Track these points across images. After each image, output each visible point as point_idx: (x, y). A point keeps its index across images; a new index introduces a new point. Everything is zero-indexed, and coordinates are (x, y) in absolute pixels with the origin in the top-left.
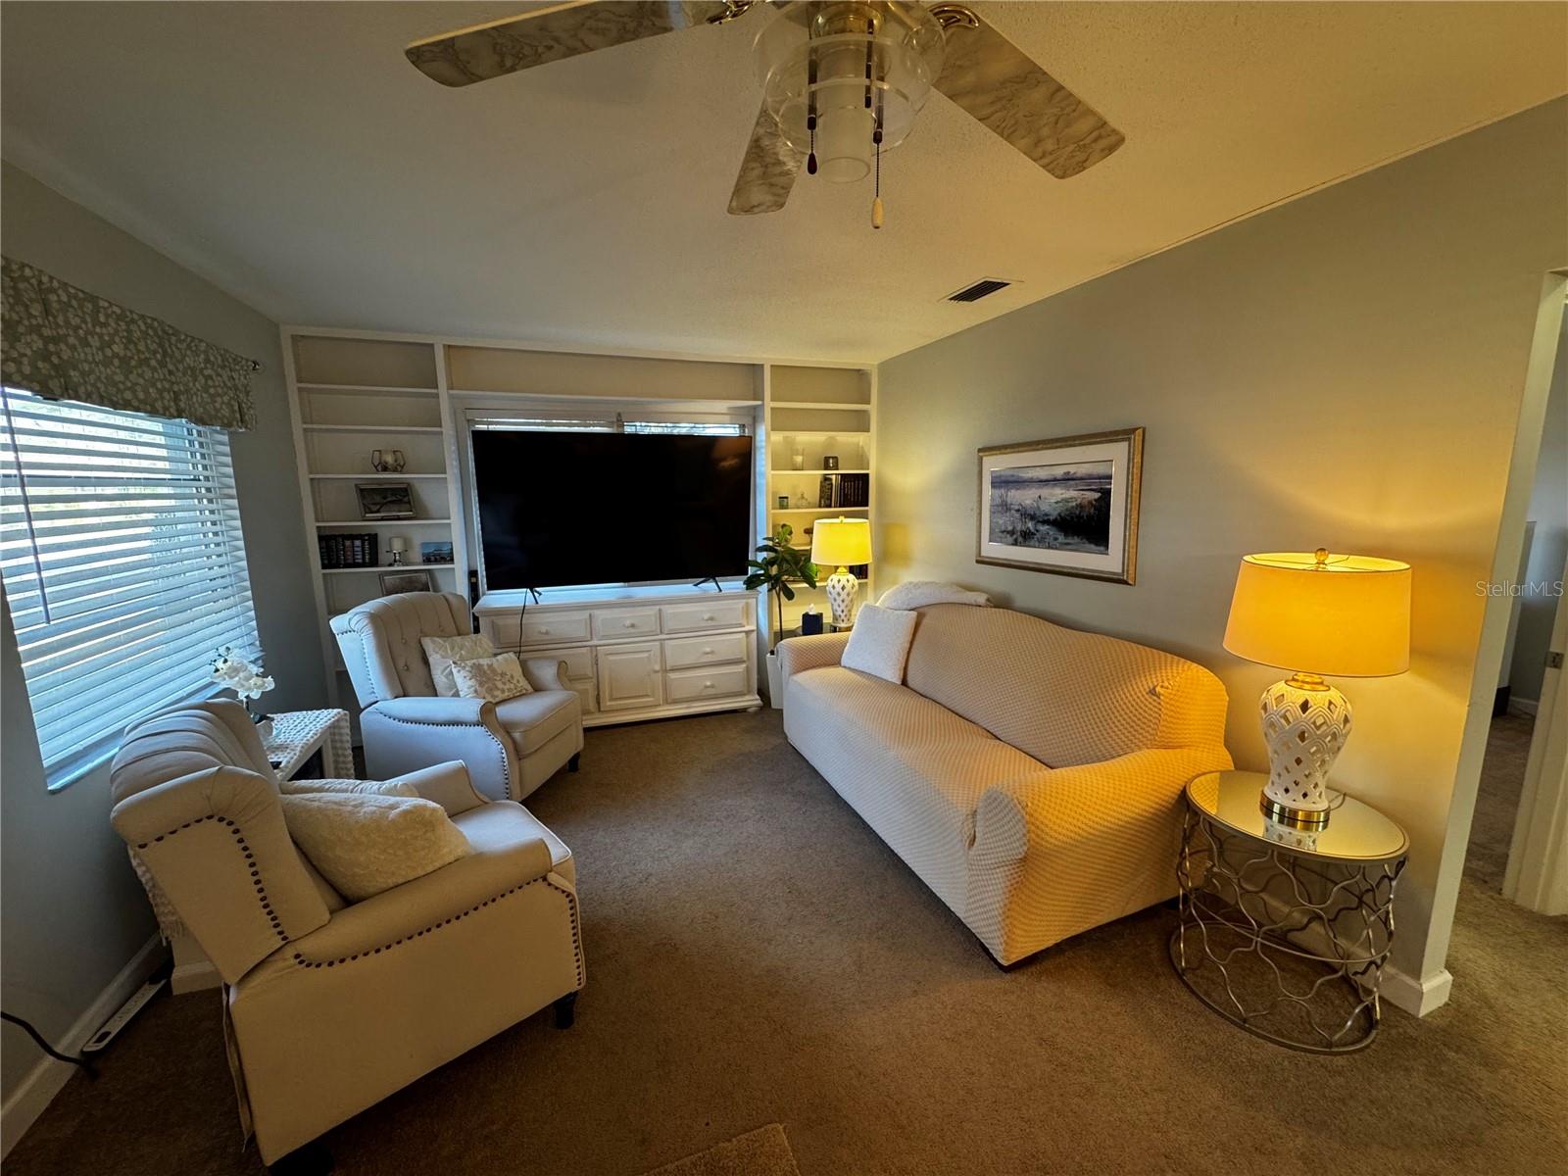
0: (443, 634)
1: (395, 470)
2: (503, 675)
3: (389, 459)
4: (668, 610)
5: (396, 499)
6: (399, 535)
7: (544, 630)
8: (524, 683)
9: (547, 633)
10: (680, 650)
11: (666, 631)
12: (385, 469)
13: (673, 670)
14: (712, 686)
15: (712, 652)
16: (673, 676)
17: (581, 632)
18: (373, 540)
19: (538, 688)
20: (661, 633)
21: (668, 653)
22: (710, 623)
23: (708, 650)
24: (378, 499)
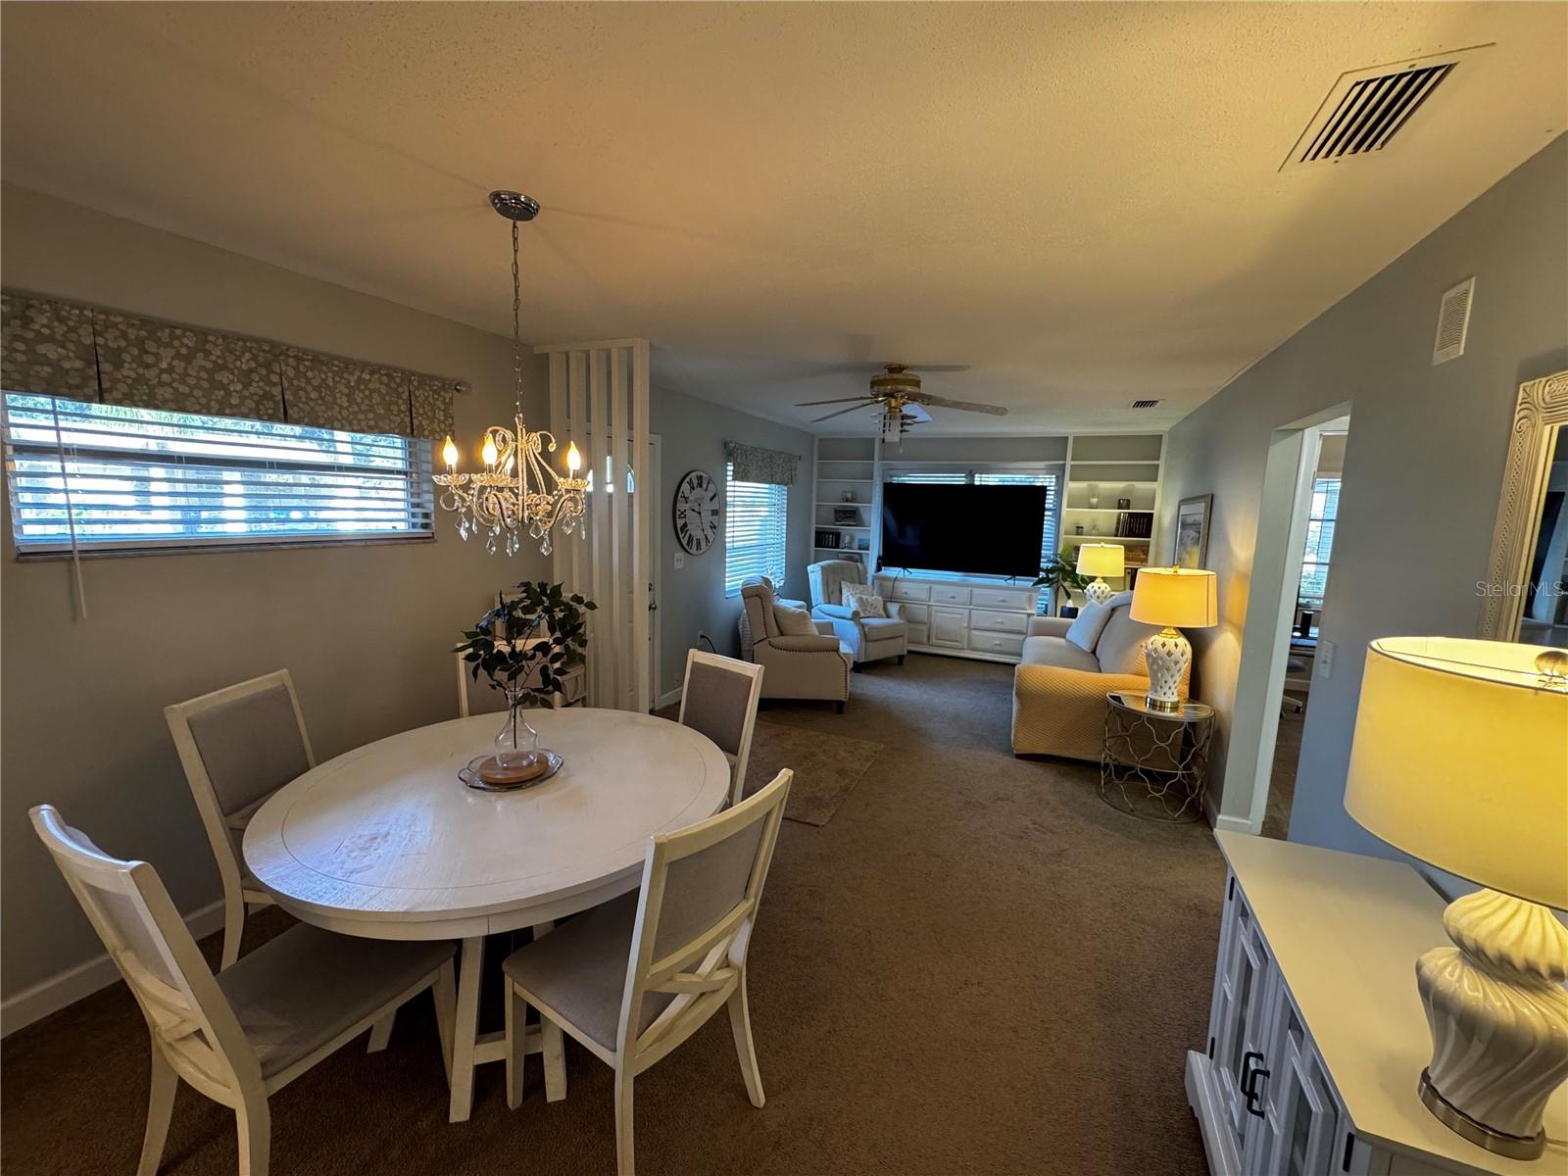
0: (852, 582)
1: (851, 501)
2: (872, 605)
3: (849, 496)
4: (977, 591)
5: (850, 516)
6: (847, 532)
7: (904, 591)
8: (882, 612)
9: (906, 593)
10: (980, 617)
11: (973, 603)
12: (847, 500)
13: (975, 629)
14: (1000, 645)
15: (1002, 623)
16: (974, 632)
17: (924, 596)
18: (838, 535)
19: (888, 617)
20: (971, 604)
21: (973, 616)
22: (1003, 604)
23: (999, 620)
24: (841, 515)
